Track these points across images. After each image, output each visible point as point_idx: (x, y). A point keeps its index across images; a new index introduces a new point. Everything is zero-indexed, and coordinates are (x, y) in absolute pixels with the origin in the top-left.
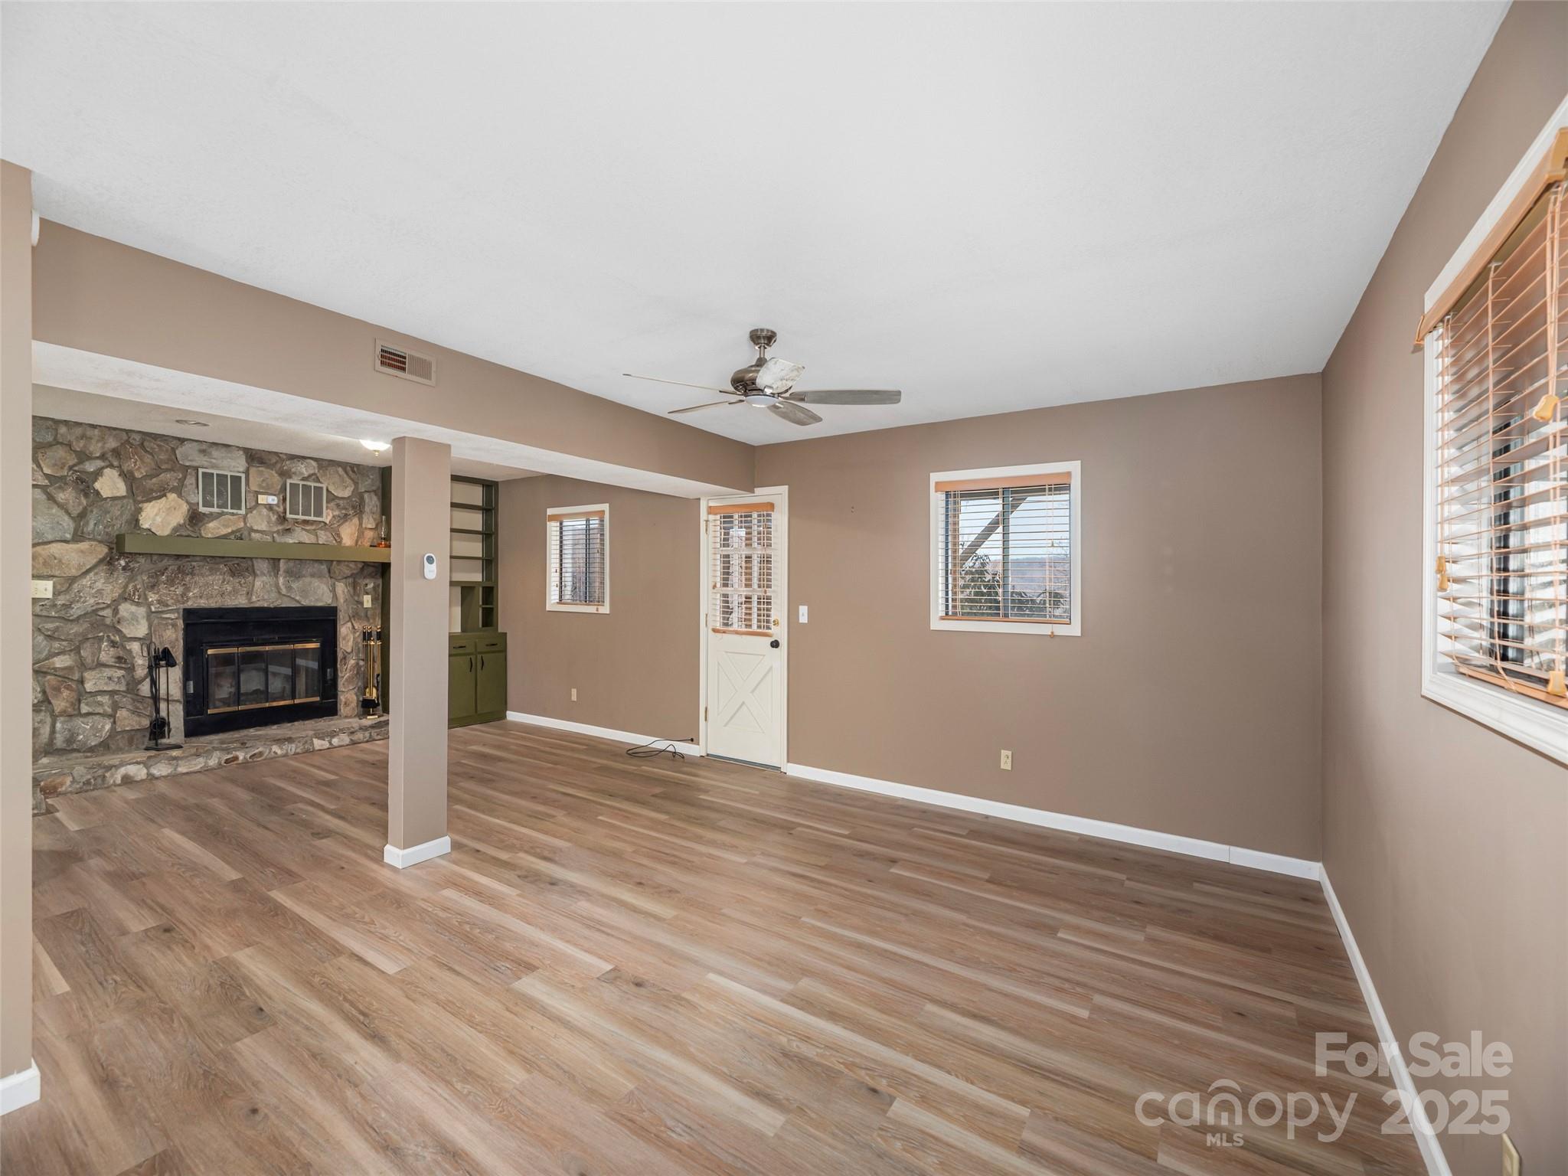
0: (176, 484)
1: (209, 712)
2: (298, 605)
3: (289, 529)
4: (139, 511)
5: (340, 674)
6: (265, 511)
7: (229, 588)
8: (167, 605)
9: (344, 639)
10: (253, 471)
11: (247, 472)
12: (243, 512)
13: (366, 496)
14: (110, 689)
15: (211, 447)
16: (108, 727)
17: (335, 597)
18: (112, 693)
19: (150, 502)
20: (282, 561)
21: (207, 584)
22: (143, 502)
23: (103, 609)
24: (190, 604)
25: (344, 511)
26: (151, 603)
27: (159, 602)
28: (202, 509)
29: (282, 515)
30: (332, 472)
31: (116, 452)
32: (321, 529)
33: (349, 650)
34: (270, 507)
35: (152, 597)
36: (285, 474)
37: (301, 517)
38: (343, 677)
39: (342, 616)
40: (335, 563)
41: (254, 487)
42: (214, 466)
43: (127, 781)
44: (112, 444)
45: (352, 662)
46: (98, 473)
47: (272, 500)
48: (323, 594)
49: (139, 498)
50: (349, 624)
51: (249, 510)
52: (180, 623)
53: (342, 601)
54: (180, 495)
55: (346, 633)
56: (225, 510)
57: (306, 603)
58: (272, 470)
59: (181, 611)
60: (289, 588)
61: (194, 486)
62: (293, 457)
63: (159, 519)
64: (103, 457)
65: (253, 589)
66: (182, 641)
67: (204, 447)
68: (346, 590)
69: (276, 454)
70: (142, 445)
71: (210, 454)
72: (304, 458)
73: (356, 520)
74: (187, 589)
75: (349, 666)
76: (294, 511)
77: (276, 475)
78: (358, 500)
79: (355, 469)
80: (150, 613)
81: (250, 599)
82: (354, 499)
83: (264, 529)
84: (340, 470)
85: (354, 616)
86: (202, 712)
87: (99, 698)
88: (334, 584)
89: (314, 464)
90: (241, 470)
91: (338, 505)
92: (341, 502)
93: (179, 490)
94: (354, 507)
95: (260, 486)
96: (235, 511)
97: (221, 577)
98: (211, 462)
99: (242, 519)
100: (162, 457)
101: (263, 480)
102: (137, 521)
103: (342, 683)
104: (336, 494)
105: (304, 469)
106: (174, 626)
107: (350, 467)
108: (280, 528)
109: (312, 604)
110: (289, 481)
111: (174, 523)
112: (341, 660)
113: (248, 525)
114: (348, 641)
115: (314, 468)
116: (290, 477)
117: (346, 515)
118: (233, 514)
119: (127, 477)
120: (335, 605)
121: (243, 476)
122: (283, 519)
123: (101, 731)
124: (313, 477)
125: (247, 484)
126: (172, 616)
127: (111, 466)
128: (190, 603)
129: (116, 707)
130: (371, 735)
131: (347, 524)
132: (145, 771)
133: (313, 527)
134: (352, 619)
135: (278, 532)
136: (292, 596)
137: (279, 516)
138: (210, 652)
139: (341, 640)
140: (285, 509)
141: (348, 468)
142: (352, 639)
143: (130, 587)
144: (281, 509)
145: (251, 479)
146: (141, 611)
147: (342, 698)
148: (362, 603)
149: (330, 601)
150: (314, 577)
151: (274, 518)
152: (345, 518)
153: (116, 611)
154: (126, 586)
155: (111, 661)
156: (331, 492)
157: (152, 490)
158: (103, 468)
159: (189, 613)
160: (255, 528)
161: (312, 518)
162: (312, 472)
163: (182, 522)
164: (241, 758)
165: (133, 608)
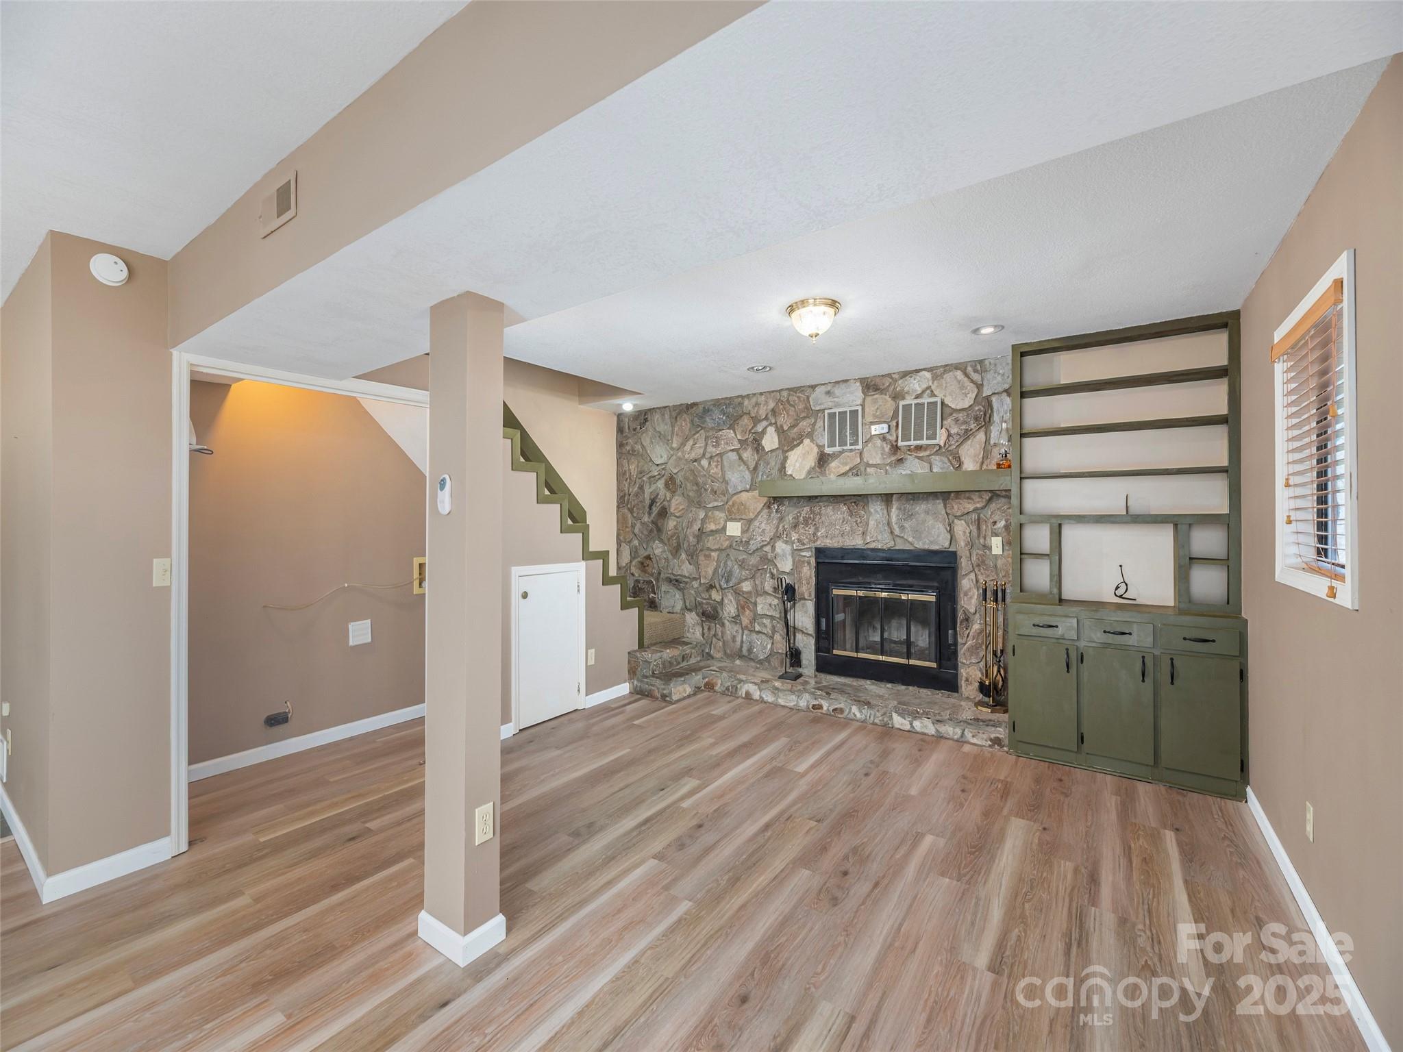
0: (810, 430)
1: (835, 652)
2: (912, 548)
3: (902, 459)
4: (786, 459)
5: (960, 640)
6: (879, 442)
7: (848, 528)
8: (804, 544)
9: (966, 594)
10: (869, 399)
11: (863, 405)
12: (859, 447)
13: (994, 399)
14: (770, 614)
15: (834, 386)
16: (769, 646)
17: (952, 539)
18: (772, 618)
19: (793, 450)
20: (895, 496)
21: (831, 524)
22: (787, 451)
23: (766, 545)
24: (819, 544)
25: (963, 427)
26: (793, 543)
27: (799, 540)
28: (828, 450)
29: (895, 444)
30: (948, 380)
31: (773, 411)
32: (936, 453)
33: (972, 610)
34: (883, 437)
35: (795, 537)
36: (897, 396)
37: (913, 443)
38: (965, 644)
39: (964, 564)
40: (952, 495)
41: (869, 419)
42: (837, 405)
43: (748, 696)
44: (772, 405)
45: (976, 627)
46: (764, 432)
47: (883, 428)
48: (938, 536)
49: (786, 448)
50: (972, 576)
51: (865, 443)
52: (813, 561)
53: (963, 544)
54: (812, 440)
55: (968, 586)
56: (845, 448)
57: (920, 545)
58: (886, 395)
59: (814, 550)
60: (902, 528)
61: (822, 428)
62: (905, 374)
63: (798, 465)
64: (766, 418)
65: (867, 530)
66: (814, 578)
67: (829, 388)
68: (968, 531)
69: (889, 375)
70: (788, 401)
71: (833, 393)
72: (917, 371)
73: (981, 436)
74: (817, 529)
75: (973, 631)
76: (906, 437)
77: (890, 399)
78: (982, 409)
79: (979, 367)
80: (794, 551)
81: (864, 540)
82: (977, 408)
83: (879, 462)
84: (959, 374)
85: (978, 566)
86: (828, 651)
87: (764, 621)
88: (953, 522)
89: (928, 375)
90: (859, 403)
91: (957, 420)
92: (961, 416)
93: (810, 435)
94: (976, 419)
95: (875, 416)
96: (853, 447)
97: (841, 516)
98: (834, 402)
99: (858, 455)
100: (800, 407)
101: (877, 409)
102: (785, 468)
103: (962, 651)
104: (953, 406)
105: (915, 385)
106: (809, 563)
107: (971, 366)
108: (893, 458)
109: (926, 547)
110: (901, 403)
111: (807, 468)
112: (961, 622)
113: (865, 460)
114: (971, 598)
115: (928, 381)
116: (903, 398)
117: (966, 431)
118: (851, 450)
119: (780, 431)
120: (955, 550)
121: (860, 408)
122: (895, 448)
123: (765, 648)
124: (928, 391)
125: (863, 417)
126: (808, 554)
127: (771, 424)
128: (819, 542)
129: (774, 630)
130: (963, 733)
131: (969, 442)
132: (758, 693)
133: (927, 453)
134: (976, 570)
135: (890, 464)
136: (905, 537)
137: (892, 445)
138: (836, 592)
139: (962, 595)
140: (897, 437)
141: (969, 369)
142: (976, 597)
143: (781, 526)
144: (893, 438)
145: (867, 410)
146: (788, 548)
147: (963, 672)
148: (990, 549)
149: (947, 544)
150: (928, 514)
151: (887, 448)
152: (967, 435)
153: (773, 548)
154: (777, 528)
155: (770, 591)
156: (947, 406)
157: (794, 439)
158: (767, 427)
159: (819, 552)
160: (871, 462)
161: (925, 442)
162: (925, 386)
163: (813, 464)
164: (825, 708)
165: (784, 546)
